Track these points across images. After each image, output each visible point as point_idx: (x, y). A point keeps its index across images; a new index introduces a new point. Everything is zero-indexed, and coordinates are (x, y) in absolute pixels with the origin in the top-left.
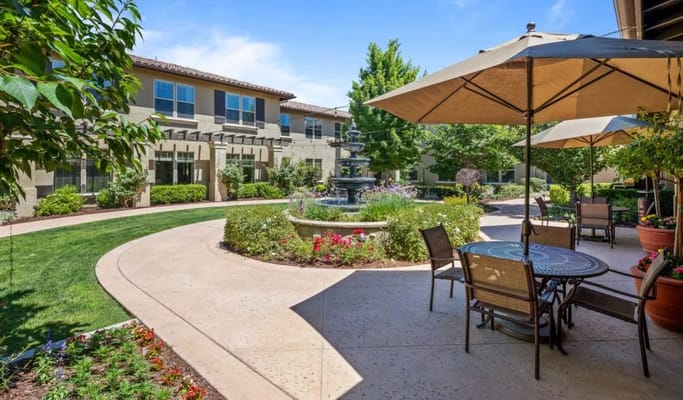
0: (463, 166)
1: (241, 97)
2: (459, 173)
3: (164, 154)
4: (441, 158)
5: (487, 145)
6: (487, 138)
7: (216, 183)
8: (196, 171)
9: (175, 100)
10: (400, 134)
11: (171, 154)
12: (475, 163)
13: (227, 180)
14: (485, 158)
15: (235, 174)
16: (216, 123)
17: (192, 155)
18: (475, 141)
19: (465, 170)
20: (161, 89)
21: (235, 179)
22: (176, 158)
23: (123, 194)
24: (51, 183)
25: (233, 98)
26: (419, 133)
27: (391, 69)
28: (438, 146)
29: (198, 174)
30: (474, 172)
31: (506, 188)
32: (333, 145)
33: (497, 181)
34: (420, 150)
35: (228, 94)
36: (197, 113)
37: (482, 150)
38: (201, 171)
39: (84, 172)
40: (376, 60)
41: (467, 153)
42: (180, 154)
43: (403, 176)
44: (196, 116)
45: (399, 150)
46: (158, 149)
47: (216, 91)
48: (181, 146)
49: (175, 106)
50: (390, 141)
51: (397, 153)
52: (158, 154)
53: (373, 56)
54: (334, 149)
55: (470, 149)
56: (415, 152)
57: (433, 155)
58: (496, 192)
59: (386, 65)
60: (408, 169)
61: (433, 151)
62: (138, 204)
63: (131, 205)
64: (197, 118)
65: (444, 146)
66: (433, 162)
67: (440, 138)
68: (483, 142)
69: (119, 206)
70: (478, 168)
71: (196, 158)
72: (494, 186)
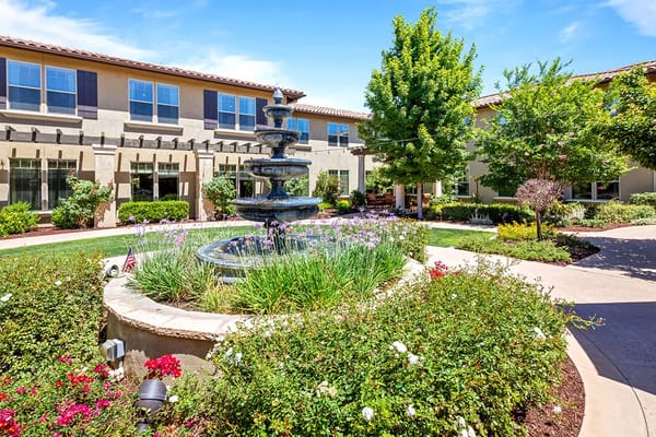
0: (533, 176)
1: (239, 98)
2: (522, 187)
3: (143, 165)
4: (497, 165)
5: (573, 143)
6: (575, 131)
7: (201, 199)
8: (181, 184)
9: (155, 103)
10: (432, 132)
11: (151, 166)
12: (554, 170)
13: (212, 196)
14: (571, 163)
15: (221, 189)
16: (205, 129)
17: (176, 166)
18: (553, 138)
19: (532, 182)
20: (138, 91)
21: (222, 194)
22: (156, 170)
23: (77, 212)
24: (6, 199)
25: (227, 98)
26: (462, 131)
27: (421, 45)
28: (491, 148)
29: (184, 188)
30: (550, 185)
31: (606, 208)
32: (356, 152)
33: (590, 197)
34: (464, 154)
35: (221, 95)
36: (183, 117)
37: (565, 150)
38: (187, 184)
39: (45, 186)
40: (402, 36)
41: (538, 156)
42: (161, 166)
43: (446, 190)
44: (180, 120)
45: (432, 155)
46: (134, 160)
47: (205, 91)
48: (163, 156)
49: (155, 109)
50: (418, 143)
51: (429, 159)
52: (134, 165)
53: (397, 32)
54: (357, 157)
55: (544, 150)
56: (458, 158)
57: (486, 161)
58: (589, 215)
59: (415, 42)
60: (453, 180)
61: (485, 156)
62: (100, 224)
63: (91, 225)
64: (182, 123)
65: (500, 147)
66: (485, 170)
67: (493, 136)
68: (567, 137)
69: (75, 227)
70: (558, 178)
71: (181, 169)
72: (585, 205)
